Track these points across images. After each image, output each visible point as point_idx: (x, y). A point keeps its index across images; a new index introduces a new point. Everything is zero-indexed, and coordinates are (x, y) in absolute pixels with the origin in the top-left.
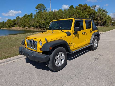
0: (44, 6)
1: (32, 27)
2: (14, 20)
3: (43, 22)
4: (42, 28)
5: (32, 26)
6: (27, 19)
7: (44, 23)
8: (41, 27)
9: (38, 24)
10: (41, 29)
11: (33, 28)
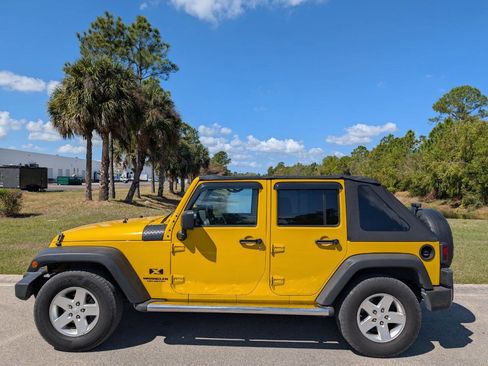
0: (478, 95)
1: (404, 190)
2: (345, 159)
3: (453, 168)
4: (444, 196)
5: (402, 186)
6: (389, 158)
7: (456, 175)
8: (440, 194)
9: (428, 178)
10: (443, 201)
11: (407, 193)
